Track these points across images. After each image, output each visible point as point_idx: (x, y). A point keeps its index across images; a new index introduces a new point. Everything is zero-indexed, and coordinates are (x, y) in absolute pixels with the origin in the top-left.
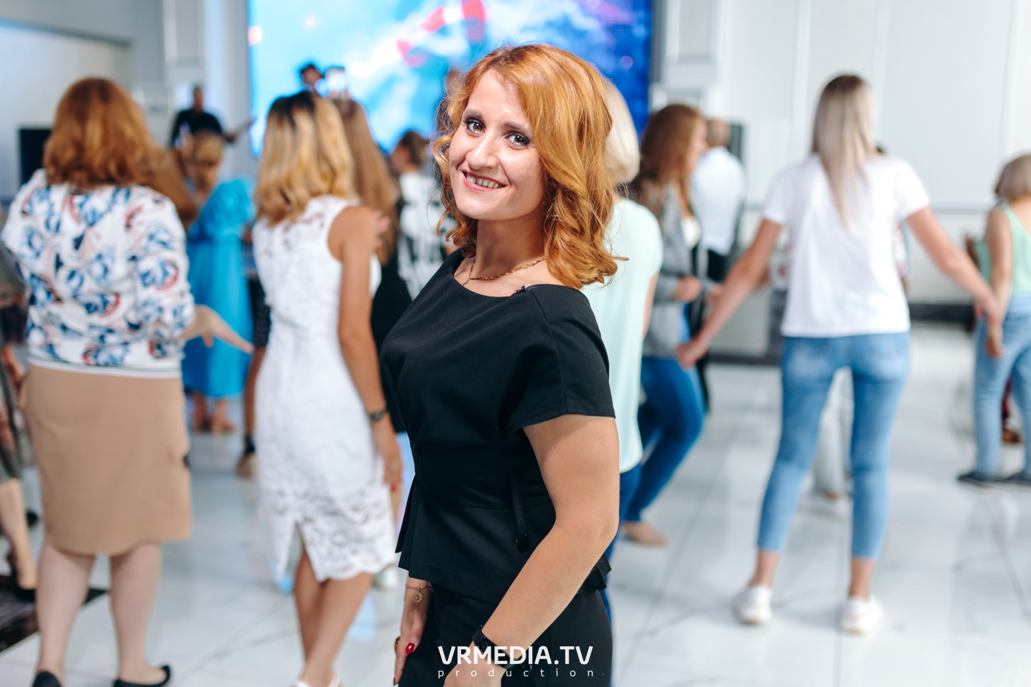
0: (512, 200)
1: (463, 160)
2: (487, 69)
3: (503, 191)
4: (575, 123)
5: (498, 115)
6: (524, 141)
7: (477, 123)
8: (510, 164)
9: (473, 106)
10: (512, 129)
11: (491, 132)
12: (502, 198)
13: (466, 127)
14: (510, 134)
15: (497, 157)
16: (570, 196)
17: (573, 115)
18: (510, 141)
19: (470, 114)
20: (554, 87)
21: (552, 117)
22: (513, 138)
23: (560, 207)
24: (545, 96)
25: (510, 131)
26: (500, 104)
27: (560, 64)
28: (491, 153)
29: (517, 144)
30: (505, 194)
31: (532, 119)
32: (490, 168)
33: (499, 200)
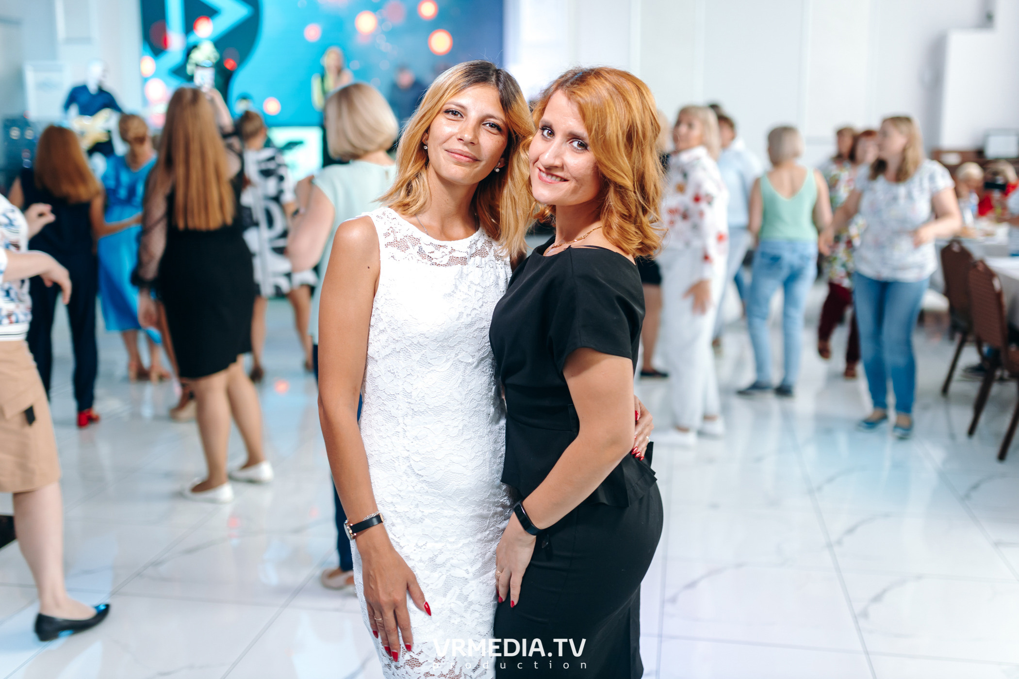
0: (574, 191)
1: (537, 160)
2: (556, 89)
3: (566, 184)
4: (623, 134)
5: (564, 126)
6: (584, 146)
7: (549, 130)
8: (572, 165)
9: (547, 117)
10: (575, 137)
11: (558, 139)
12: (565, 190)
13: (541, 133)
14: (573, 140)
15: (563, 159)
16: (621, 190)
17: (621, 126)
18: (573, 146)
19: (544, 123)
20: (607, 105)
21: (604, 129)
22: (575, 144)
23: (612, 198)
24: (599, 112)
25: (573, 137)
26: (565, 117)
27: (614, 85)
28: (557, 156)
29: (579, 148)
30: (568, 187)
31: (589, 129)
32: (556, 167)
33: (564, 191)
